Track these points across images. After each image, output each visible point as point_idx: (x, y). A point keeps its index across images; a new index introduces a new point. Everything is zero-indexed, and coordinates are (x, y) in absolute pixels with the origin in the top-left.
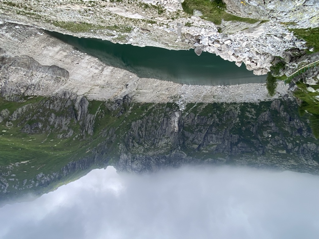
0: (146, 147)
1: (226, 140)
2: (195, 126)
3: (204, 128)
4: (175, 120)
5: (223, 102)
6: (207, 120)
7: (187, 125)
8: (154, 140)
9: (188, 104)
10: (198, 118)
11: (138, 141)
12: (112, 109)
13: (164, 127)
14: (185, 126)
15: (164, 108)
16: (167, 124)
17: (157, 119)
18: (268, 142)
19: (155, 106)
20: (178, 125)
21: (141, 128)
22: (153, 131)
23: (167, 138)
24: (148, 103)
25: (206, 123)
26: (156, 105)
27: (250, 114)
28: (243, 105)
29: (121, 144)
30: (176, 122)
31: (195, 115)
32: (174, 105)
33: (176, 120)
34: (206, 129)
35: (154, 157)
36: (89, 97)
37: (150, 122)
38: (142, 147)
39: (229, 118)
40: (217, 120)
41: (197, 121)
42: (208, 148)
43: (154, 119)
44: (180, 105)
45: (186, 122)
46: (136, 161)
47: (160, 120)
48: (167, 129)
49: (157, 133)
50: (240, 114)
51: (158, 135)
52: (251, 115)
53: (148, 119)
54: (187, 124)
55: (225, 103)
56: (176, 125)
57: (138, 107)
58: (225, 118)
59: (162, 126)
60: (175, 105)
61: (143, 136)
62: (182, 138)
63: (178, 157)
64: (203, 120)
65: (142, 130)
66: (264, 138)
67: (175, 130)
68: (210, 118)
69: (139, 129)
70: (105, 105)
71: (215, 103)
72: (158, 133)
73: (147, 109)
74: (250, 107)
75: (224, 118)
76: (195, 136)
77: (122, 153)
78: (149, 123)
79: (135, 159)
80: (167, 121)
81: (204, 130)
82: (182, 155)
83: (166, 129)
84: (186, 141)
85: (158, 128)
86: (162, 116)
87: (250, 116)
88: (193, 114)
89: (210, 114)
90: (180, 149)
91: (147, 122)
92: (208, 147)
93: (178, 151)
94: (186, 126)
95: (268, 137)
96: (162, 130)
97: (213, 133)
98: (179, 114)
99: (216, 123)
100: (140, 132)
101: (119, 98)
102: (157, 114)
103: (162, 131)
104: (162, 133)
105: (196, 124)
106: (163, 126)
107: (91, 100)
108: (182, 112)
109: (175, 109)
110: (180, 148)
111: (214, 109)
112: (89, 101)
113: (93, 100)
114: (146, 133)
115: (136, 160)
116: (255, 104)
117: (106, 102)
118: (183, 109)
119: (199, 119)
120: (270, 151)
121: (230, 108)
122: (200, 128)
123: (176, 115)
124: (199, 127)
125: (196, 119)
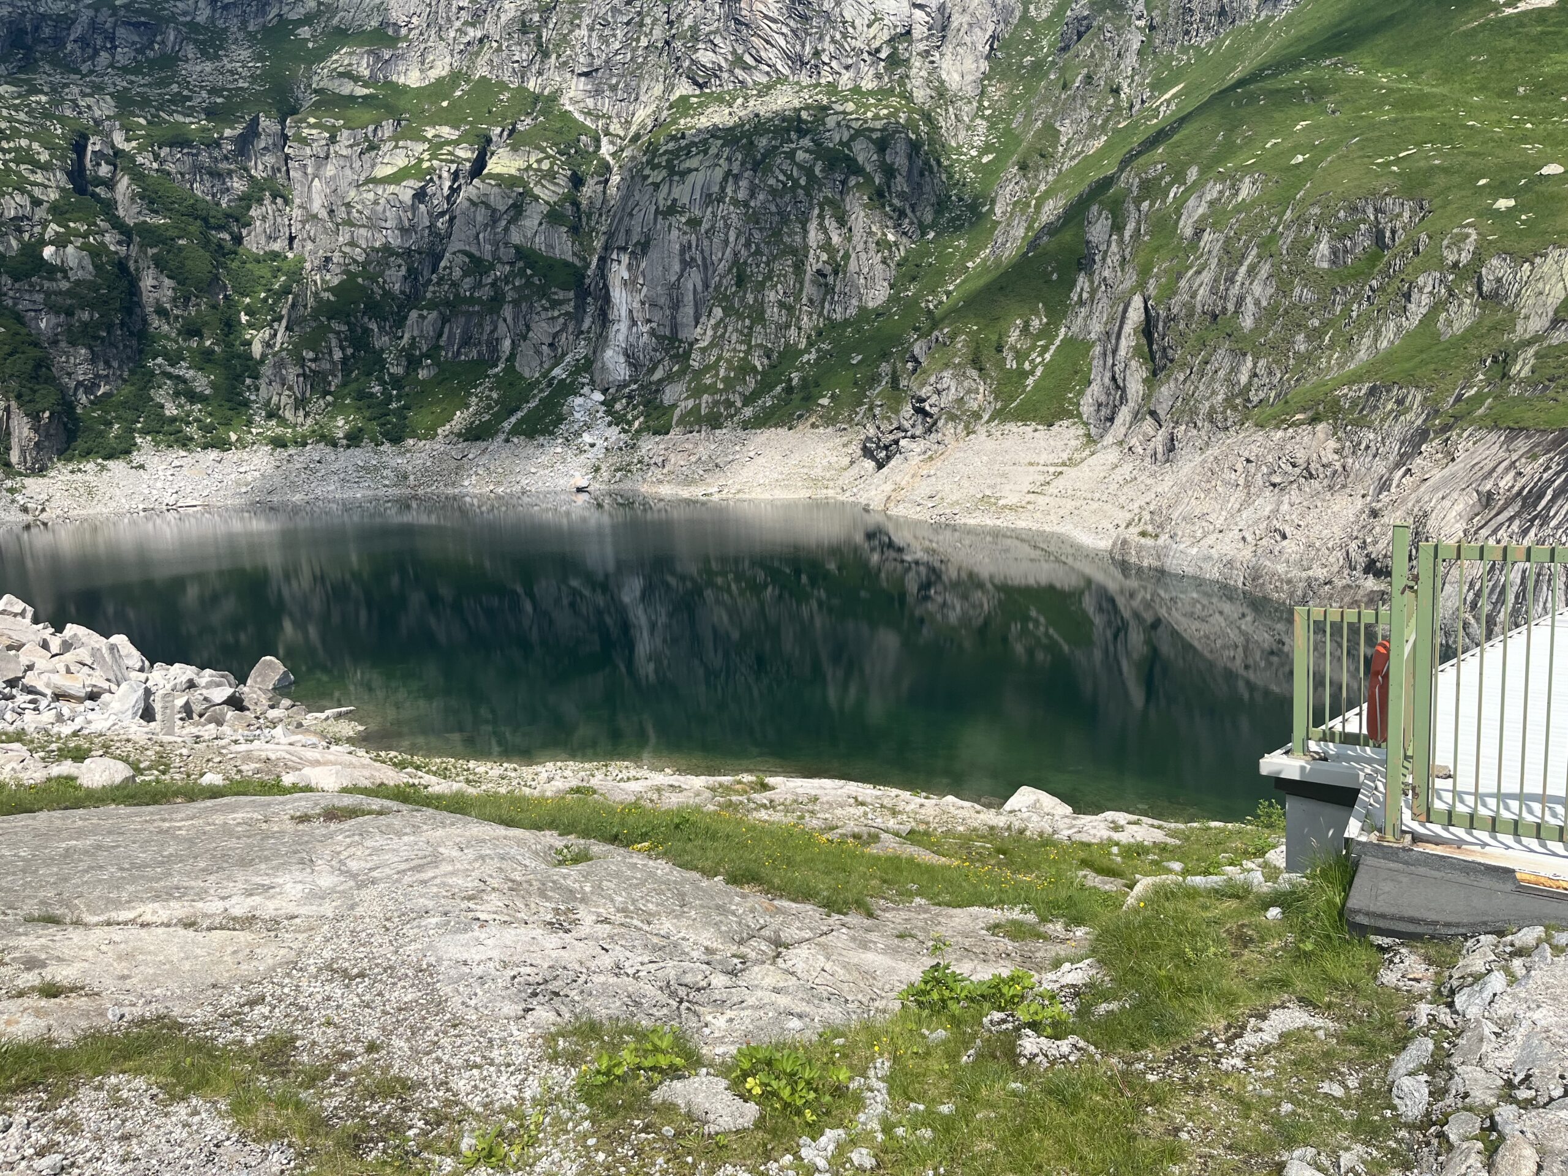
0: (806, 142)
1: (323, 214)
2: (510, 295)
3: (454, 284)
4: (630, 328)
5: (348, 447)
6: (440, 335)
7: (560, 303)
8: (752, 195)
9: (552, 433)
10: (494, 345)
11: (852, 181)
12: (960, 376)
13: (694, 278)
14: (571, 294)
15: (690, 403)
16: (676, 305)
17: (730, 329)
18: (58, 211)
19: (738, 411)
20: (607, 299)
21: (828, 269)
22: (758, 252)
23: (672, 210)
24: (776, 426)
25: (445, 320)
26: (732, 416)
27: (185, 381)
28: (233, 437)
29: (974, 153)
30: (624, 313)
31: (510, 369)
32: (637, 424)
33: (620, 333)
34: (441, 279)
35: (764, 80)
36: (1073, 443)
37: (773, 313)
38: (831, 139)
39: (311, 355)
40: (380, 341)
41: (502, 328)
42: (426, 156)
43: (750, 328)
44: (601, 424)
45: (561, 320)
46: (876, 44)
47: (715, 327)
48: (677, 267)
49: (732, 239)
50: (248, 381)
51: (728, 227)
52: (178, 377)
53: (788, 326)
54: (555, 304)
55: (335, 445)
56: (620, 297)
57: (833, 397)
58: (330, 353)
59: (706, 286)
60: (630, 423)
61: (821, 217)
62: (589, 216)
63: (614, 88)
64: (463, 333)
65: (824, 257)
66: (85, 236)
67: (629, 267)
68: (424, 350)
69: (847, 256)
70: (996, 399)
71: (396, 439)
72: (726, 242)
73: (789, 390)
74: (188, 423)
75: (338, 355)
76: (506, 229)
77: (970, 91)
78: (781, 305)
79: (883, 55)
80: (674, 318)
81: (457, 273)
82: (590, 103)
83: (683, 270)
84: (565, 198)
85: (730, 270)
86: (703, 350)
87: (183, 370)
88: (527, 375)
89: (422, 374)
90: (604, 140)
91: (790, 309)
92: (426, 165)
93: (615, 128)
94: (561, 295)
95: (60, 242)
96: (704, 258)
97: (398, 255)
98: (603, 363)
99: (385, 319)
100: (836, 239)
101: (918, 446)
102: (729, 361)
103: (707, 254)
104: (706, 242)
105: (507, 311)
106: (700, 288)
107: (1065, 423)
108: (592, 382)
109: (630, 397)
110: (606, 149)
111: (404, 407)
112: (1079, 415)
113: (1056, 428)
114: (798, 238)
115: (878, 50)
116: (157, 444)
117: (986, 417)
118: (579, 400)
119: (489, 343)
120: (44, 157)
121: (307, 415)
122: (479, 285)
123: (622, 359)
124: (485, 293)
125: (507, 343)
